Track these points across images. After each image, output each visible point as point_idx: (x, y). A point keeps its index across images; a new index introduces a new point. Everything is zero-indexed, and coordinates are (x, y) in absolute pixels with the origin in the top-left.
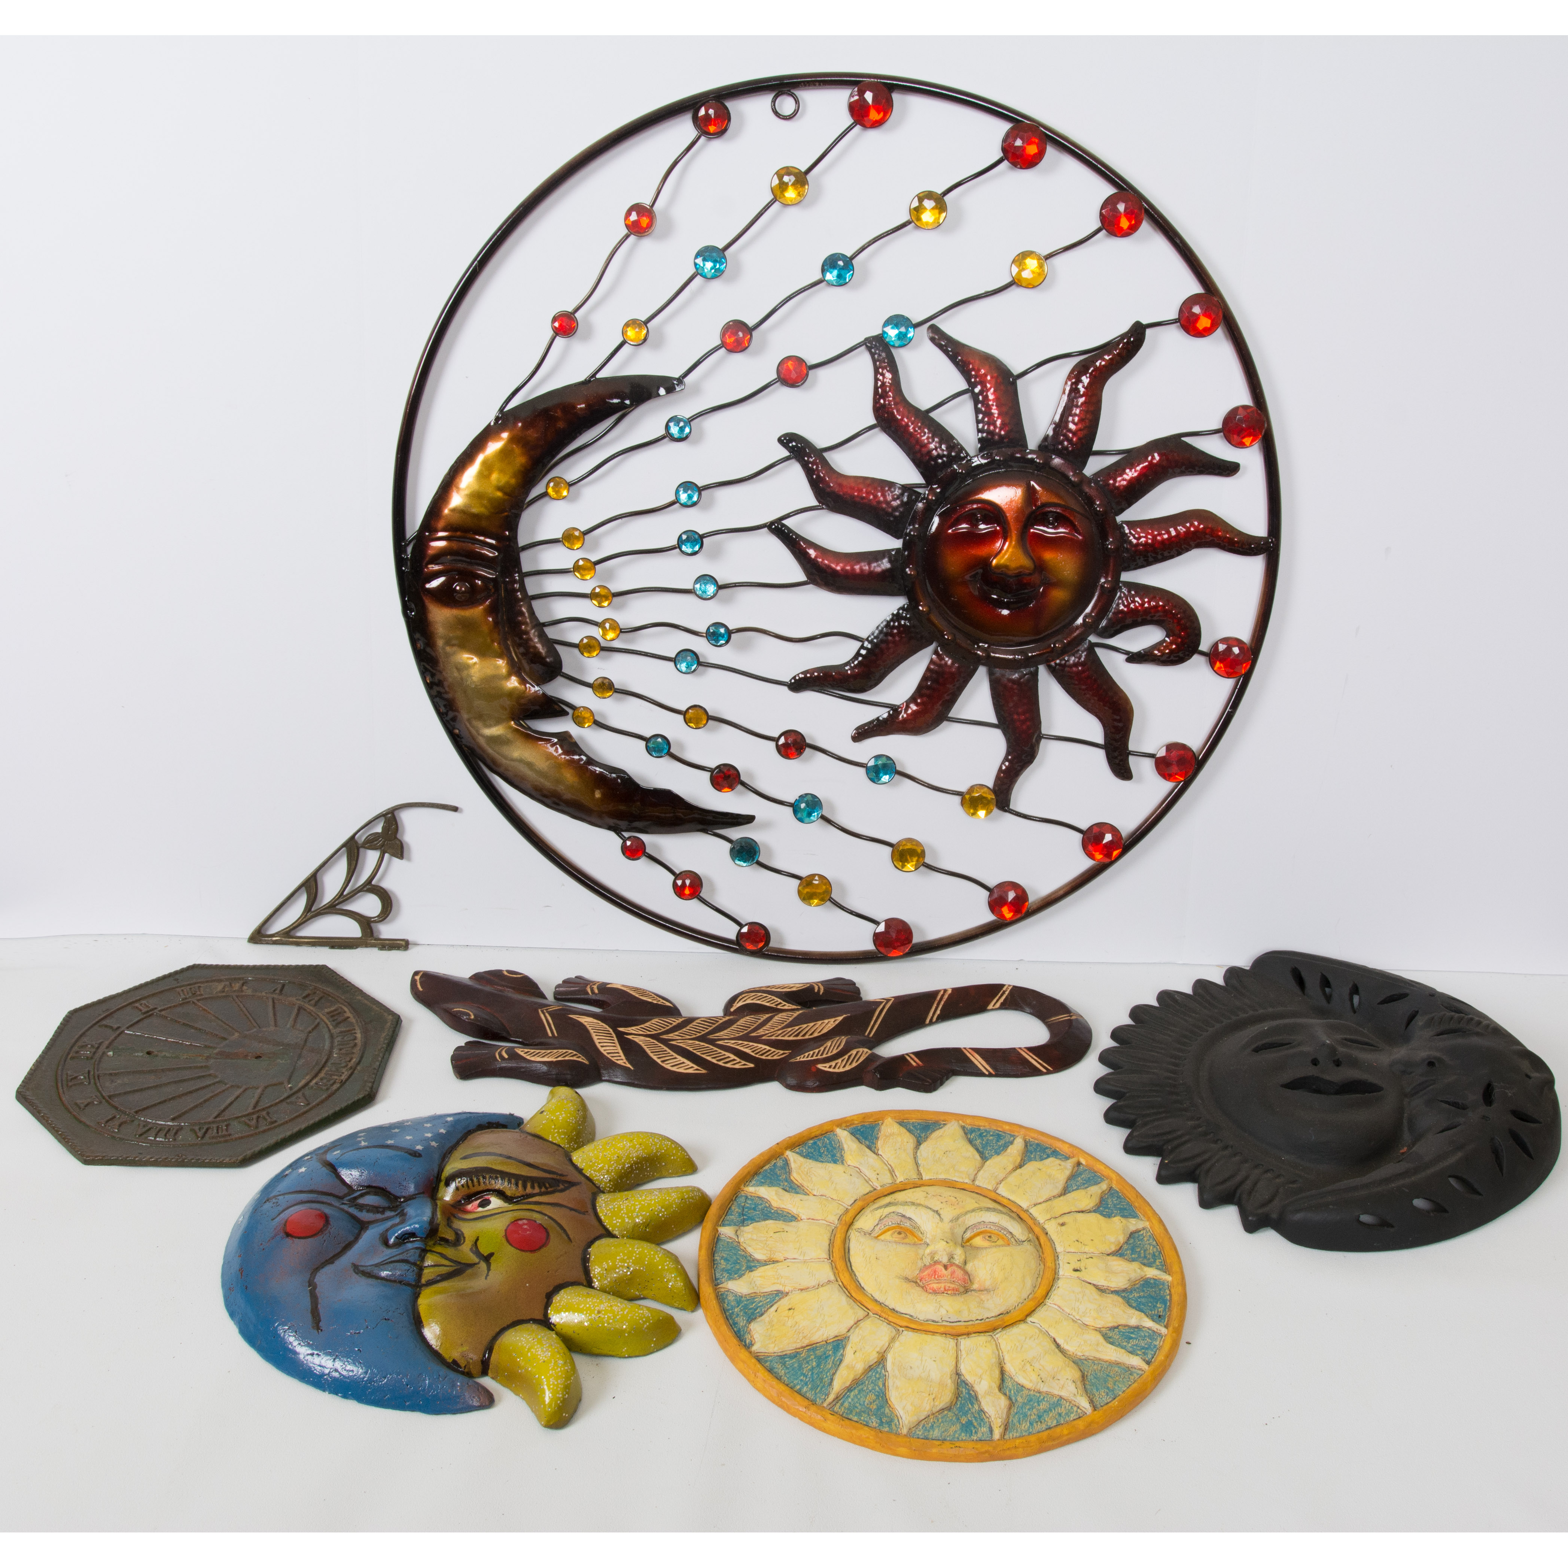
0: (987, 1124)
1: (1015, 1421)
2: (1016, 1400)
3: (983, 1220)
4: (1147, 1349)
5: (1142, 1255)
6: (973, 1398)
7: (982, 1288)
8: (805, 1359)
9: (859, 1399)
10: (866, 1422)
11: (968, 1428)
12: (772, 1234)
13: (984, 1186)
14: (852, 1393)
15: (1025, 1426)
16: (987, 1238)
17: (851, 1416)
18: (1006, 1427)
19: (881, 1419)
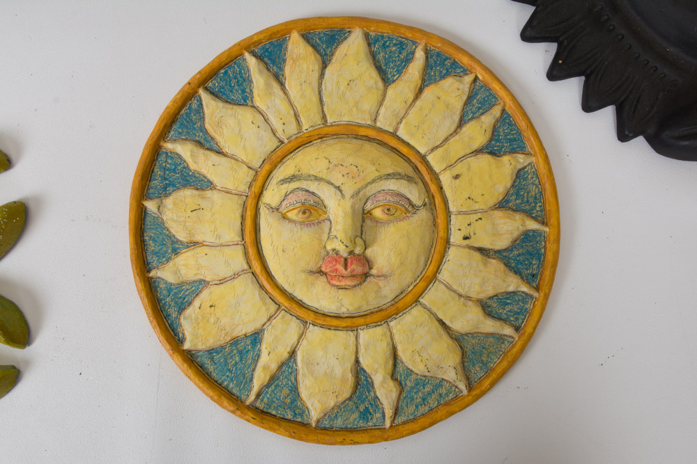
0: (390, 31)
1: (404, 405)
2: (406, 384)
3: (382, 188)
4: (519, 313)
5: (525, 199)
6: (370, 385)
7: (380, 274)
8: (229, 354)
9: (276, 394)
10: (283, 415)
11: (365, 415)
12: (189, 213)
13: (385, 129)
14: (270, 389)
15: (412, 409)
16: (386, 211)
17: (270, 411)
18: (396, 412)
19: (294, 412)
